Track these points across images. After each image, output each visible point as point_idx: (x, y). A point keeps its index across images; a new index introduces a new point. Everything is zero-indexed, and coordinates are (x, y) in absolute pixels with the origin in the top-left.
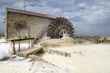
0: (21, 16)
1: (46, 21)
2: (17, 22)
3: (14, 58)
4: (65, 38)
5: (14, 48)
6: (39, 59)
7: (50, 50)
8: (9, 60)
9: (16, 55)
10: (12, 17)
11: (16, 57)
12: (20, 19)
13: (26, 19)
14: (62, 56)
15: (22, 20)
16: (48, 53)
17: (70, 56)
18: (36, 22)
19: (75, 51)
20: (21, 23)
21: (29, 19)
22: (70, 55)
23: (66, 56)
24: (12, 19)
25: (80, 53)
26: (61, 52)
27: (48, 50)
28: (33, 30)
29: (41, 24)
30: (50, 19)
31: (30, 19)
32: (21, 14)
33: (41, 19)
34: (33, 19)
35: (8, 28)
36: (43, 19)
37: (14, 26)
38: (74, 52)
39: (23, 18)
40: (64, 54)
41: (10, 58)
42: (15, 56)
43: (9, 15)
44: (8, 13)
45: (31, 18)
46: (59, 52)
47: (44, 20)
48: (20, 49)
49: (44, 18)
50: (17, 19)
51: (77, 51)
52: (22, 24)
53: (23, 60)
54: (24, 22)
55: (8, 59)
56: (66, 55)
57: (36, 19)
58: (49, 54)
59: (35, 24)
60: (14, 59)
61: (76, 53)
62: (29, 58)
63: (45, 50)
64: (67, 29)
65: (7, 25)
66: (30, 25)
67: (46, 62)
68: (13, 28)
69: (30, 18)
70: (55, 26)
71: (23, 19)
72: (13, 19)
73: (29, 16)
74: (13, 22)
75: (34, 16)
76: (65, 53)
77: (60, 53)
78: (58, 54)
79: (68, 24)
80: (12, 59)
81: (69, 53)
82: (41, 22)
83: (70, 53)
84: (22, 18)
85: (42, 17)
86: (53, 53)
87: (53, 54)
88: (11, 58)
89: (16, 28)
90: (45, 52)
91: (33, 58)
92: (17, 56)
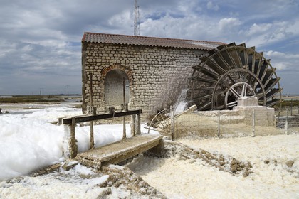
0: (115, 51)
1: (185, 58)
2: (107, 66)
3: (68, 169)
4: (244, 107)
5: (73, 142)
6: (131, 178)
7: (183, 149)
8: (56, 173)
9: (76, 162)
10: (94, 55)
11: (74, 166)
12: (113, 58)
13: (130, 59)
14: (221, 169)
15: (119, 62)
16: (177, 156)
17: (247, 175)
18: (156, 62)
19: (271, 157)
20: (115, 68)
21: (136, 56)
22: (251, 170)
23: (234, 171)
24: (94, 60)
25: (291, 164)
26: (218, 157)
27: (179, 147)
28: (149, 85)
29: (170, 69)
30: (197, 52)
31: (140, 56)
32: (116, 45)
33: (171, 55)
34: (148, 57)
35: (86, 83)
36: (176, 54)
37: (99, 79)
38: (265, 159)
39: (122, 56)
40: (229, 165)
41: (58, 168)
42: (74, 162)
43: (87, 52)
44: (86, 45)
45: (143, 54)
46: (213, 158)
47: (178, 55)
48: (93, 144)
49: (179, 49)
50: (107, 59)
51: (276, 158)
52: (119, 72)
53: (89, 177)
54: (125, 67)
55: (52, 171)
56: (237, 167)
57: (155, 54)
58: (180, 159)
59: (154, 68)
60: (66, 172)
61: (272, 165)
62: (106, 172)
63: (168, 147)
64: (255, 80)
65: (83, 77)
66: (139, 72)
67: (149, 194)
68: (97, 82)
69: (139, 53)
70: (211, 70)
71: (121, 59)
72: (98, 60)
73: (137, 48)
74: (96, 68)
75: (151, 47)
76: (230, 162)
77: (214, 161)
78: (207, 162)
79: (257, 64)
80: (63, 171)
81: (246, 163)
82: (171, 63)
83: (252, 164)
84: (119, 55)
85: (173, 48)
86: (192, 159)
87: (192, 163)
88: (61, 168)
89: (105, 83)
90: (171, 152)
91: (116, 175)
92: (79, 165)
